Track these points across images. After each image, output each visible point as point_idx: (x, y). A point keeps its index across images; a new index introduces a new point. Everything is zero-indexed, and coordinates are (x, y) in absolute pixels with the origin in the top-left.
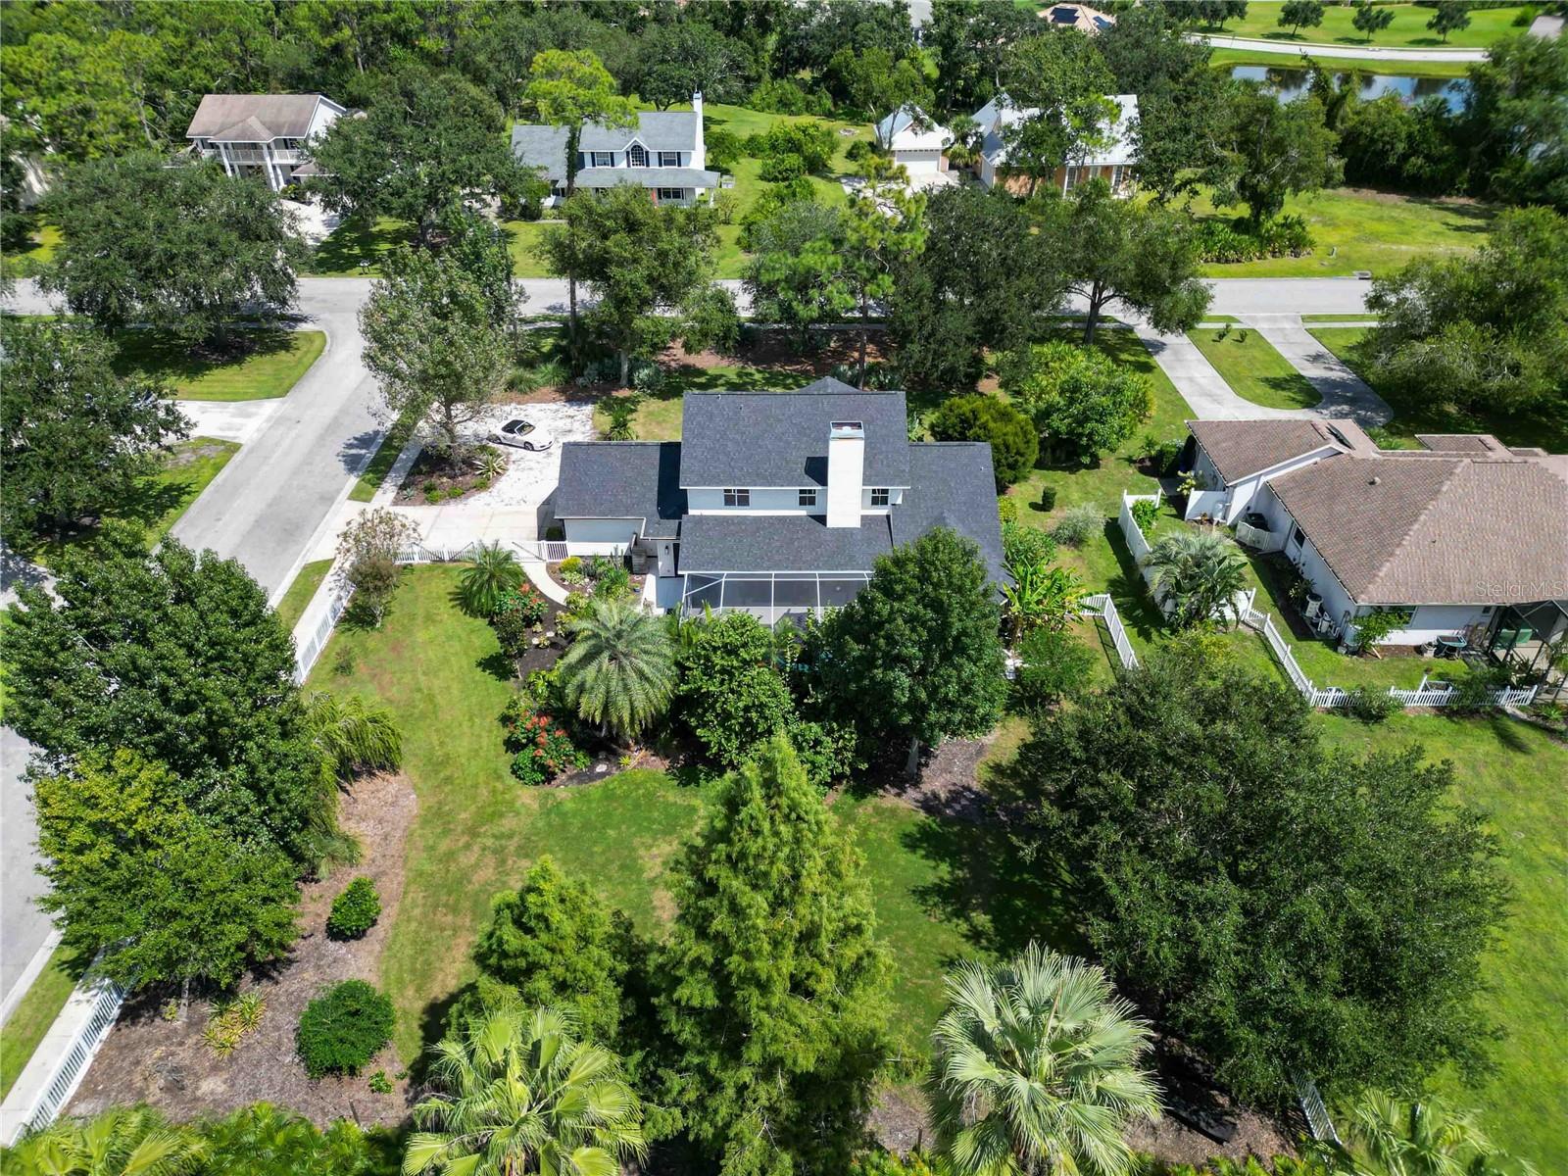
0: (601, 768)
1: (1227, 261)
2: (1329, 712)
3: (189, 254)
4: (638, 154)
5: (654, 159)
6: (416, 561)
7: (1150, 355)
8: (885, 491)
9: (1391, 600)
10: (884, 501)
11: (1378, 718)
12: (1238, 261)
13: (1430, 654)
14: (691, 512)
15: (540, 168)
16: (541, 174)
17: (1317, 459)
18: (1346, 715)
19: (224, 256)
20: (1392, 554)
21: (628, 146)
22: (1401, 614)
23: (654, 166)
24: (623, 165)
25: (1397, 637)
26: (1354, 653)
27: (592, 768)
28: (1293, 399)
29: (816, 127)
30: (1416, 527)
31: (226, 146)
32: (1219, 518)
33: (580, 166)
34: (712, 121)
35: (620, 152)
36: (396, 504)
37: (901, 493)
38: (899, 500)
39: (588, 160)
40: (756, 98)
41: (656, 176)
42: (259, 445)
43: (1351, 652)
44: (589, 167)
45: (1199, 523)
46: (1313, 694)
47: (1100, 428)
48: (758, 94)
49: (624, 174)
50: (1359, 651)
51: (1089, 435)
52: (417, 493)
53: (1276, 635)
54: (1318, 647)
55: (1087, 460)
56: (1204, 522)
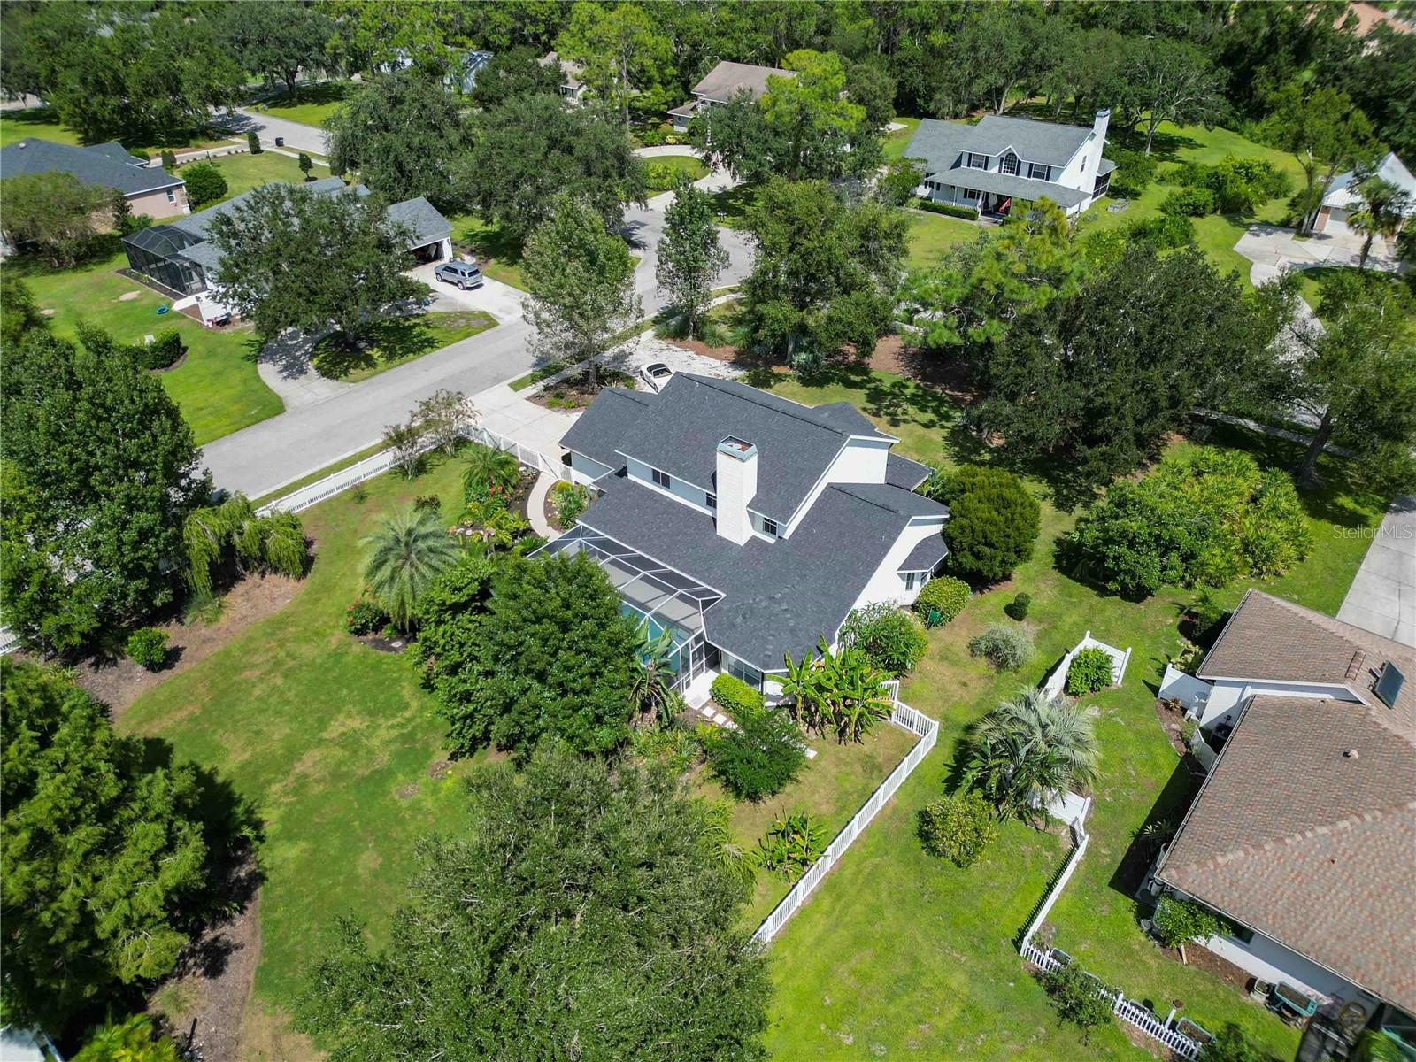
0: (397, 645)
2: (1036, 977)
4: (1011, 163)
5: (1024, 169)
7: (1383, 510)
8: (773, 522)
9: (1208, 897)
10: (773, 532)
11: (1089, 1021)
13: (1259, 996)
15: (919, 160)
18: (1050, 992)
20: (1259, 846)
21: (1002, 152)
23: (1023, 176)
24: (995, 170)
26: (1157, 937)
27: (392, 640)
29: (1267, 167)
30: (1324, 830)
32: (1191, 713)
33: (957, 164)
34: (1189, 143)
35: (995, 156)
36: (529, 399)
37: (790, 529)
38: (787, 536)
39: (965, 160)
40: (1257, 129)
41: (1022, 187)
42: (510, 326)
43: (1153, 933)
44: (964, 166)
45: (1167, 705)
46: (1026, 944)
47: (1130, 556)
48: (1264, 124)
49: (994, 180)
50: (1163, 940)
51: (1116, 558)
52: (549, 396)
53: (1079, 854)
54: (1125, 904)
55: (1112, 586)
56: (1171, 707)
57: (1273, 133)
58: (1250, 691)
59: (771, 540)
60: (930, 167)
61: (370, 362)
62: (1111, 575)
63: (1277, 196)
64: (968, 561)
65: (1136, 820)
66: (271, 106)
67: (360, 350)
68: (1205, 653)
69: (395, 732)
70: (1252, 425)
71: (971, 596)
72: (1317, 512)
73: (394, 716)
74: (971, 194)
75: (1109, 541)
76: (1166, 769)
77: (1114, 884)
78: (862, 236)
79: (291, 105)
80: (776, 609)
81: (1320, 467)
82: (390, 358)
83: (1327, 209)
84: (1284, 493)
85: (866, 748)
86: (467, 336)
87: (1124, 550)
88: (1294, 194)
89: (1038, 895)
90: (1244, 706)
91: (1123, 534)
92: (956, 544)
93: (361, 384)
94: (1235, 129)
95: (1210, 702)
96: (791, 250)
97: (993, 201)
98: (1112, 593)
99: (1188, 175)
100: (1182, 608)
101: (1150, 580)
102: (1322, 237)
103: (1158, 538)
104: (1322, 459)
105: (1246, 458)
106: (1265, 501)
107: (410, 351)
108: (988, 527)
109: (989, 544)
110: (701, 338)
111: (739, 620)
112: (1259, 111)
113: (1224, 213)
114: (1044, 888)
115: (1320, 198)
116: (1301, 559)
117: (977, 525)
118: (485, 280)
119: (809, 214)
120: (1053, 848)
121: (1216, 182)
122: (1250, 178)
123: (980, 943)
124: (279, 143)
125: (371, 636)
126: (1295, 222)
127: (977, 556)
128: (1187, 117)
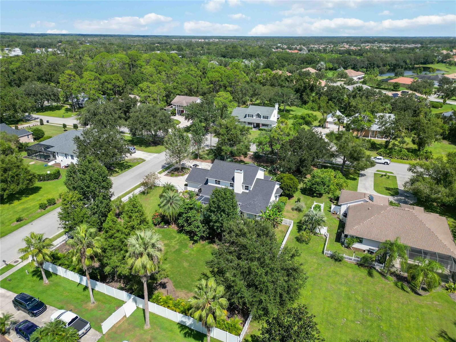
0: (165, 227)
1: (404, 159)
2: (328, 257)
3: (149, 124)
4: (259, 116)
5: (262, 117)
6: (160, 186)
7: (359, 176)
8: (248, 187)
10: (248, 189)
11: (340, 261)
12: (407, 160)
13: (366, 252)
14: (209, 184)
16: (236, 118)
17: (362, 202)
18: (332, 258)
19: (156, 125)
20: (360, 225)
21: (256, 114)
22: (360, 240)
23: (262, 119)
24: (255, 118)
25: (357, 245)
26: (346, 247)
28: (390, 193)
29: (312, 114)
30: (369, 219)
31: (177, 106)
32: (338, 213)
33: (245, 117)
34: (292, 110)
35: (254, 115)
36: (165, 175)
37: (251, 188)
38: (251, 190)
39: (247, 115)
40: (306, 106)
41: (262, 121)
42: (149, 161)
43: (345, 247)
44: (247, 117)
45: (333, 213)
46: (325, 251)
47: (318, 187)
48: (307, 105)
49: (255, 120)
50: (348, 247)
51: (315, 188)
52: (170, 174)
53: (328, 239)
54: (339, 244)
55: (315, 195)
56: (335, 213)
57: (310, 107)
58: (348, 205)
59: (247, 191)
60: (239, 118)
61: (117, 172)
62: (315, 192)
63: (315, 121)
64: (287, 192)
65: (335, 231)
66: (37, 112)
67: (112, 169)
68: (338, 201)
69: (177, 242)
70: (329, 165)
71: (288, 201)
72: (347, 178)
73: (174, 239)
74: (250, 123)
75: (313, 184)
76: (337, 223)
77: (336, 241)
78: (241, 131)
79: (43, 112)
80: (256, 203)
81: (344, 170)
82: (122, 170)
83: (328, 122)
84: (340, 175)
85: (280, 229)
86: (139, 164)
87: (316, 186)
88: (319, 120)
89: (323, 245)
90: (348, 208)
91: (316, 182)
92: (284, 189)
93: (117, 177)
94: (301, 107)
95: (342, 209)
96: (228, 134)
97: (255, 125)
98: (315, 196)
99: (295, 117)
100: (329, 198)
101: (322, 192)
102: (328, 128)
103: (323, 182)
104: (344, 169)
105: (331, 169)
106: (337, 176)
107: (126, 168)
108: (290, 184)
109: (291, 188)
110: (201, 158)
111: (248, 206)
112: (305, 103)
113: (306, 124)
114: (324, 244)
115: (326, 120)
116: (347, 186)
117: (288, 184)
118: (137, 151)
119: (231, 126)
120: (322, 238)
121: (303, 118)
122: (309, 117)
123: (316, 254)
124: (48, 122)
125: (158, 226)
126: (321, 126)
127: (289, 190)
128: (292, 105)
